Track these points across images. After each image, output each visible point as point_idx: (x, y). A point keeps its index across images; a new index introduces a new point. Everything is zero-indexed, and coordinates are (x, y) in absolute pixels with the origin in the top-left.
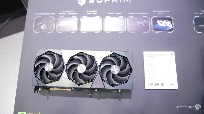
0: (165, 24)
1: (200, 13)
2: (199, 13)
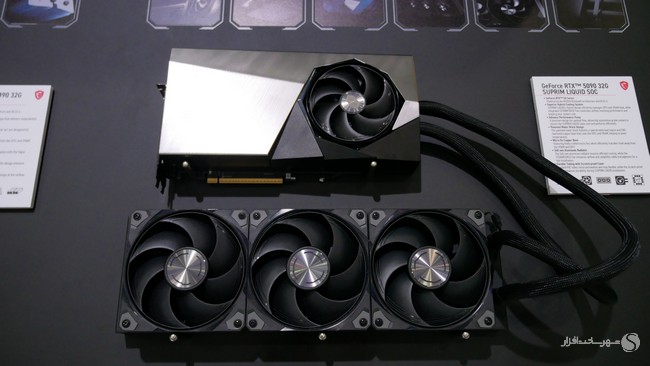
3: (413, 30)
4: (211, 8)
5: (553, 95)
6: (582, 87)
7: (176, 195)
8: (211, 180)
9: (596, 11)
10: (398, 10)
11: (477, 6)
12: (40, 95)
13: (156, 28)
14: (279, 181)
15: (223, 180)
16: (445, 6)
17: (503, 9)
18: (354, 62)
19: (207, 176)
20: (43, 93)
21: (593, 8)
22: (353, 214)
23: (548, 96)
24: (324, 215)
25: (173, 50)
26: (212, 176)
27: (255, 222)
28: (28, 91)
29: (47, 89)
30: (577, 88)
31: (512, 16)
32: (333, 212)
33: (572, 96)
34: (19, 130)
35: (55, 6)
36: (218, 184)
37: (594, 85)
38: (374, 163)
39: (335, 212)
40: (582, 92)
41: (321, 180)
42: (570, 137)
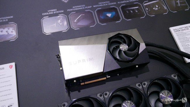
0: (6, 32)
1: (50, 13)
2: (48, 14)
3: (130, 20)
4: (64, 24)
5: (177, 32)
6: (184, 28)
7: (70, 92)
8: (82, 84)
9: (179, 5)
10: (124, 14)
11: (146, 9)
12: (11, 67)
13: (47, 34)
14: (105, 78)
15: (86, 83)
16: (137, 11)
17: (154, 9)
18: (119, 34)
19: (80, 83)
20: (12, 66)
21: (178, 4)
22: (137, 85)
23: (176, 33)
24: (128, 88)
25: (59, 41)
26: (82, 82)
27: (106, 97)
28: (6, 66)
29: (13, 64)
30: (183, 29)
31: (157, 10)
32: (130, 86)
33: (182, 31)
34: (7, 82)
35: (8, 33)
36: (85, 85)
37: (187, 27)
38: (137, 66)
39: (131, 86)
40: (185, 30)
41: (118, 75)
42: (186, 44)
